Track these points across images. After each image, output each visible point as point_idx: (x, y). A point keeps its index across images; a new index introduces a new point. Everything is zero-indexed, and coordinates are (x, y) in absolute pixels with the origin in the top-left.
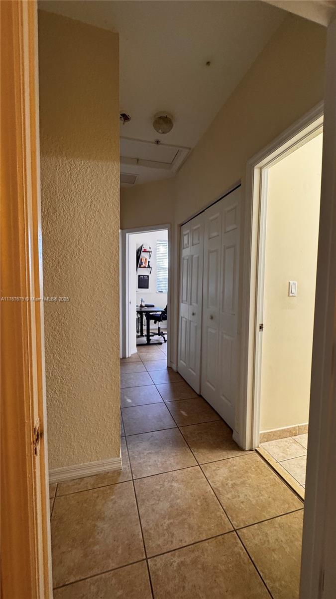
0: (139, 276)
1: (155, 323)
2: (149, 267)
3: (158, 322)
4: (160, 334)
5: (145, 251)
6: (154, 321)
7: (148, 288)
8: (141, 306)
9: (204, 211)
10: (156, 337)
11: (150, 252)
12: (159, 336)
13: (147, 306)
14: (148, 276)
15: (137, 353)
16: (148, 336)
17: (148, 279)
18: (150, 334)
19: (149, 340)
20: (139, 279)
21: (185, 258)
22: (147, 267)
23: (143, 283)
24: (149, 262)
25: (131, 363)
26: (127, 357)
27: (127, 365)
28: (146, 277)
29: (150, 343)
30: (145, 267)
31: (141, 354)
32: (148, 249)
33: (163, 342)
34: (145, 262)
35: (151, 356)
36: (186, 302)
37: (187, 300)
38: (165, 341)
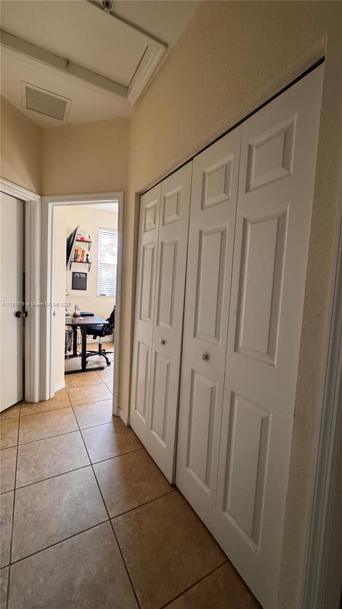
0: (74, 273)
1: (95, 338)
2: (88, 262)
3: (98, 337)
4: (101, 353)
5: (82, 240)
6: (93, 336)
7: (86, 290)
8: (75, 316)
9: (192, 159)
10: (96, 358)
11: (89, 242)
12: (100, 355)
13: (83, 315)
14: (86, 274)
15: (65, 389)
16: (84, 356)
17: (86, 278)
18: (87, 353)
19: (84, 363)
20: (73, 277)
21: (149, 247)
22: (85, 262)
23: (79, 282)
24: (87, 255)
25: (52, 413)
26: (47, 398)
27: (45, 416)
28: (83, 276)
29: (87, 368)
30: (81, 262)
31: (72, 390)
32: (87, 238)
33: (105, 364)
34: (83, 255)
35: (87, 392)
36: (148, 319)
37: (149, 317)
38: (109, 364)
